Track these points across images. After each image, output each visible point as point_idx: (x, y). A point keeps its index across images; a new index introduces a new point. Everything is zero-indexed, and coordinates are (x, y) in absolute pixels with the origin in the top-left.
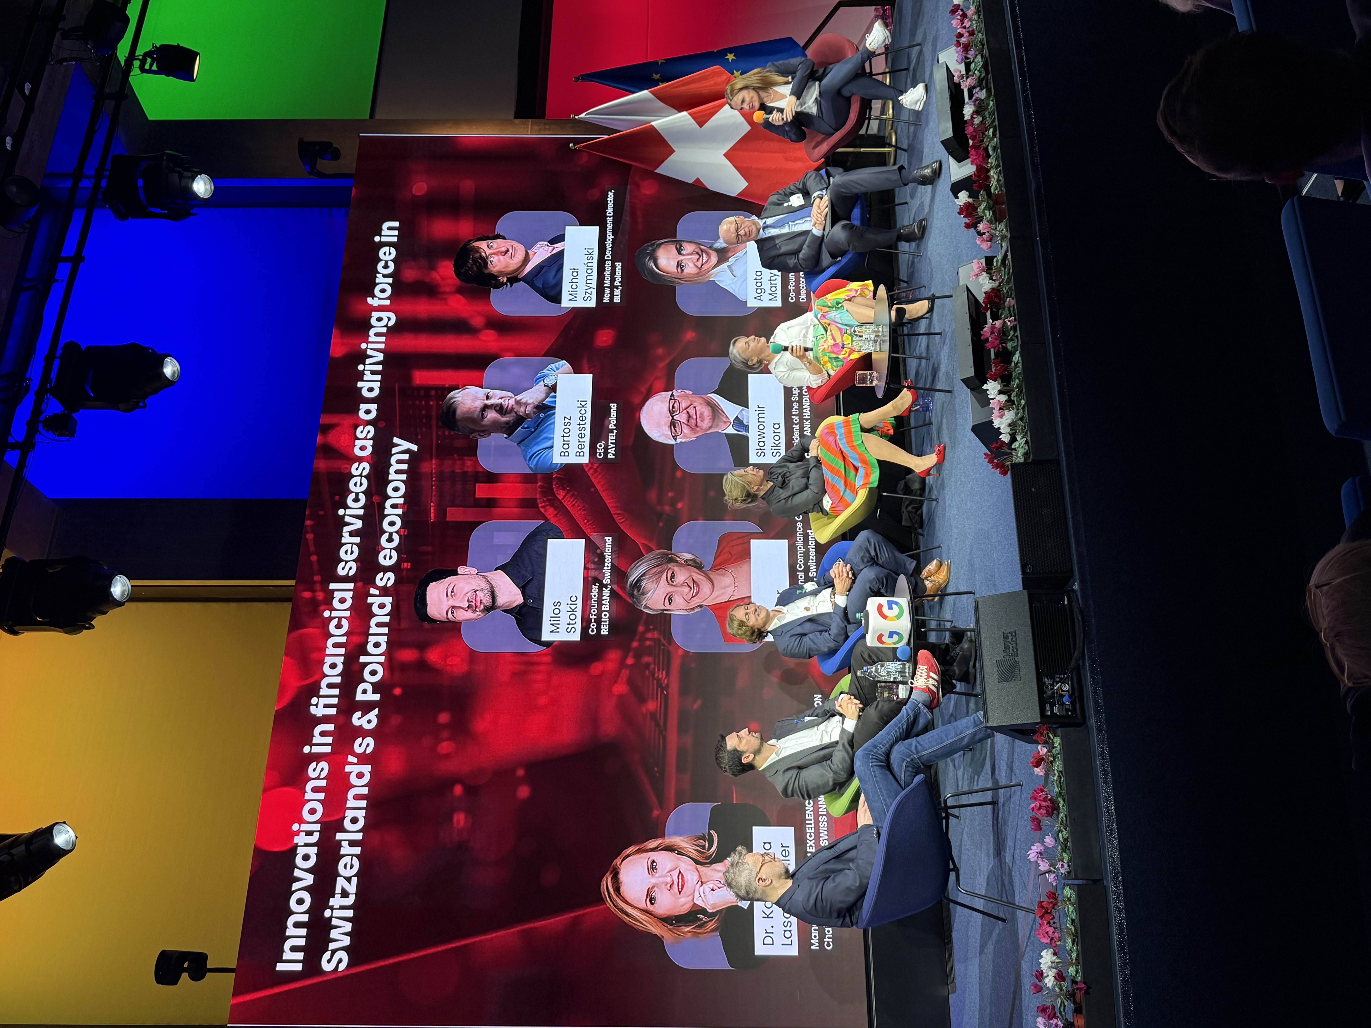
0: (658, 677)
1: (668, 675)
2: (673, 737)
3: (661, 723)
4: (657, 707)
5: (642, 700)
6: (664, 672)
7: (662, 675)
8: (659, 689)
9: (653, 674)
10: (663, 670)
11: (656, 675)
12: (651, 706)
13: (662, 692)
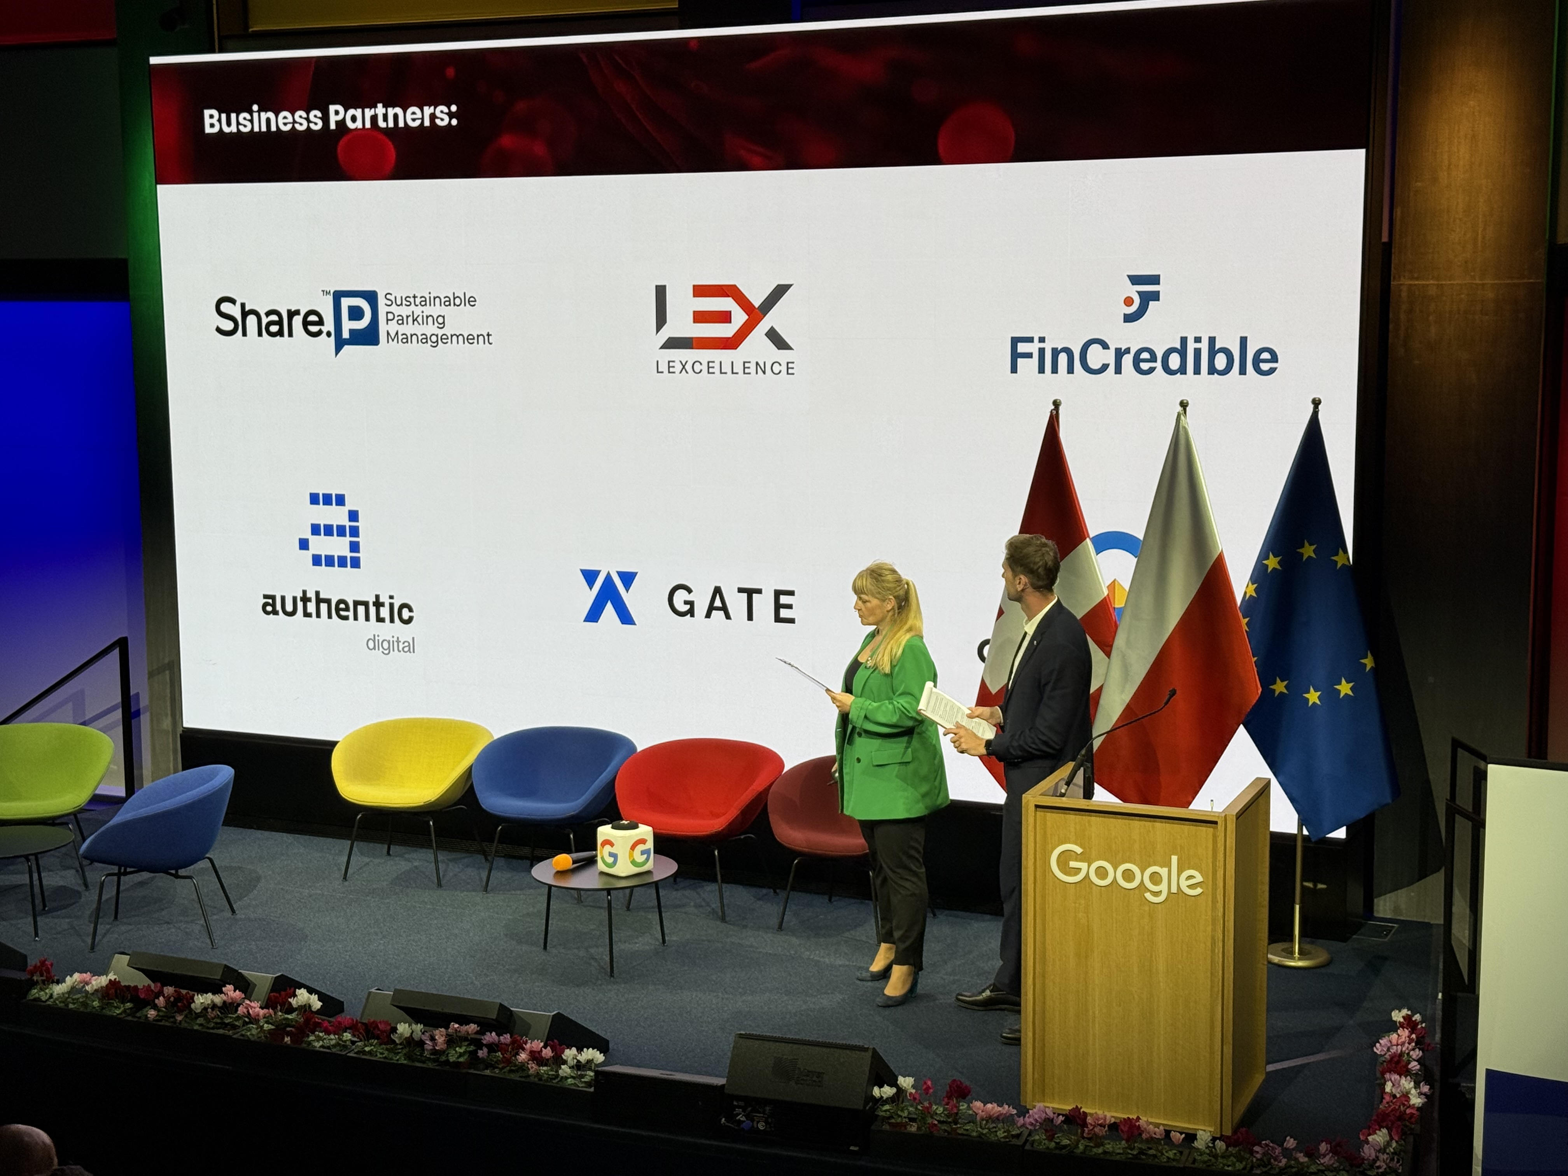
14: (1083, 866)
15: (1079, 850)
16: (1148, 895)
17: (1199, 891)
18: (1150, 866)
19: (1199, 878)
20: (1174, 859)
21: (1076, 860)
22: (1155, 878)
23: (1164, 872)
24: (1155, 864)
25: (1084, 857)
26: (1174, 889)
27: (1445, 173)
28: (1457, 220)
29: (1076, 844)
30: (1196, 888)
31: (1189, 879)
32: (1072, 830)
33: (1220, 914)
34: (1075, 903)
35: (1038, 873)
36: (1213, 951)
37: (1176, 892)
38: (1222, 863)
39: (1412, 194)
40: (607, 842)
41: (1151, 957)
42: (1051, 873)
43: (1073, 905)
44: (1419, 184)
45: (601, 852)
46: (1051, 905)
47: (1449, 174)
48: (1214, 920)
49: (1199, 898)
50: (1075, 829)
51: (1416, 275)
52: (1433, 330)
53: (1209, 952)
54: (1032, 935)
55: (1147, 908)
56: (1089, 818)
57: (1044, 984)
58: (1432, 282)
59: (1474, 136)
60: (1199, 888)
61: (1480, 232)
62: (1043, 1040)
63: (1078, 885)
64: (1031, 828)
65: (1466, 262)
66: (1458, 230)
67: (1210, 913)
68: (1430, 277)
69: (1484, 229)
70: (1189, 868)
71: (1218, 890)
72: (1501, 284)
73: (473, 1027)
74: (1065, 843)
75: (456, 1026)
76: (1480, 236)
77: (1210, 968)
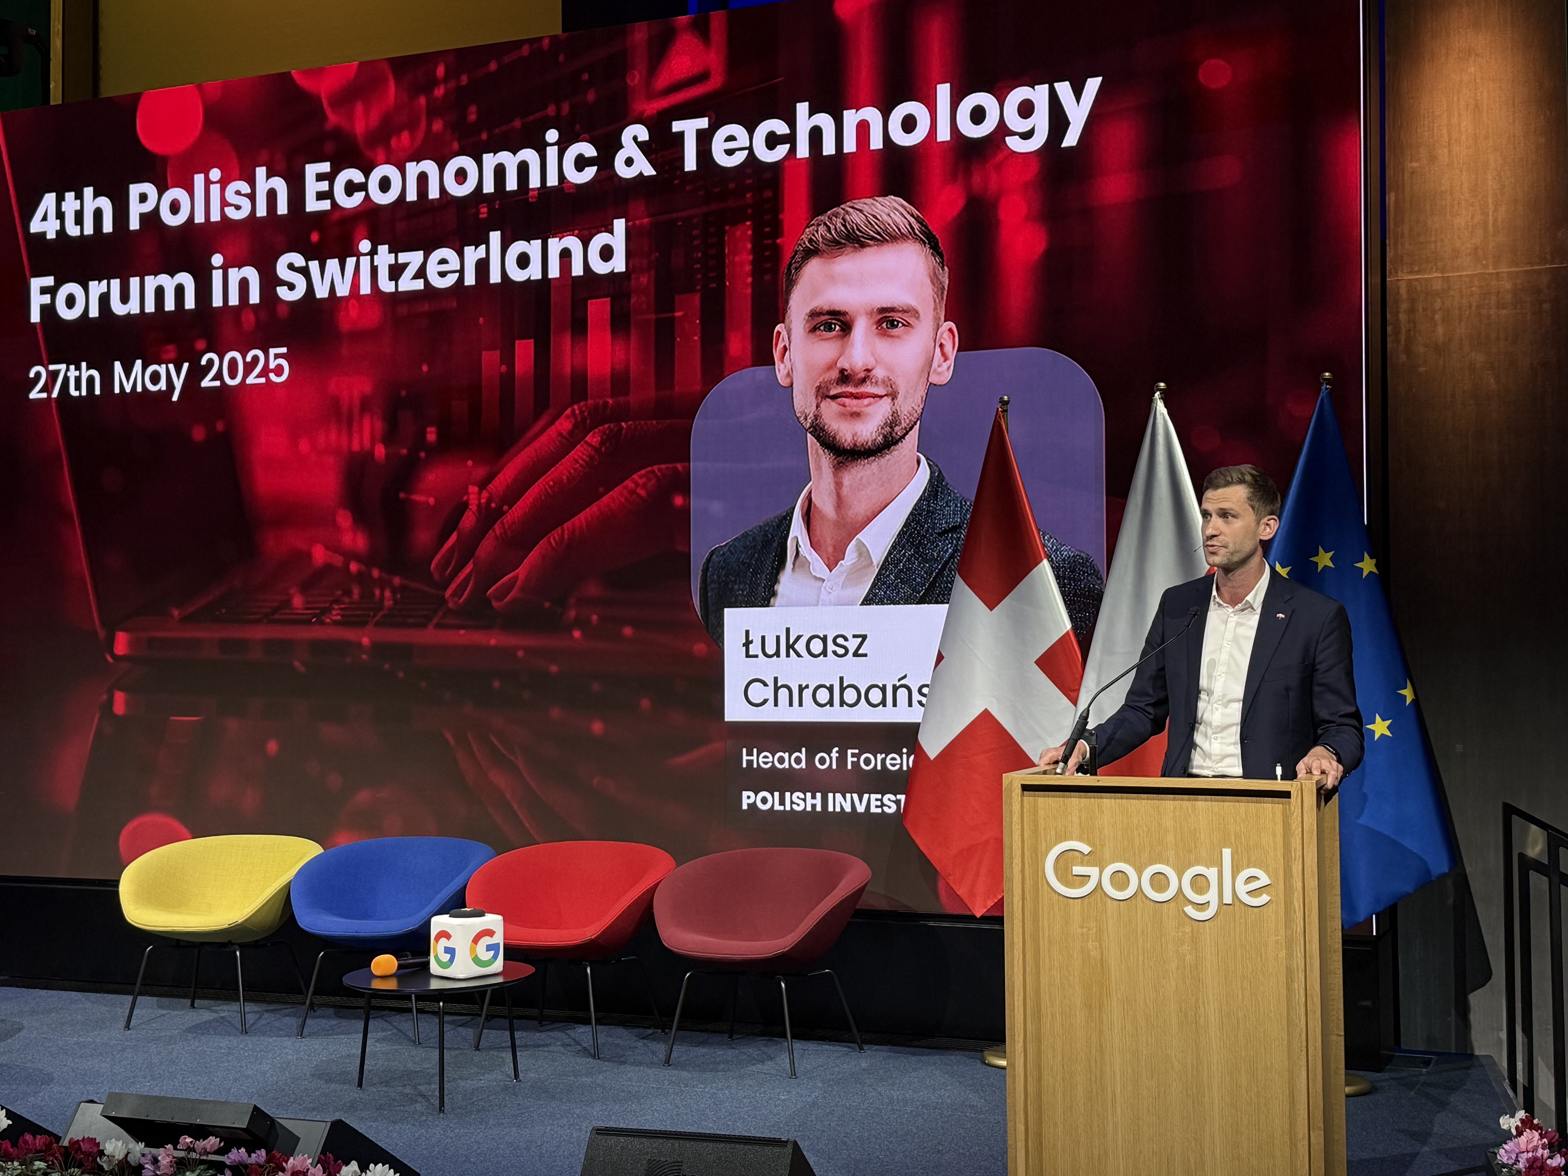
0: (334, 609)
1: (336, 623)
2: (260, 633)
3: (277, 616)
4: (296, 609)
5: (305, 588)
6: (339, 617)
7: (336, 615)
8: (318, 611)
9: (337, 601)
10: (342, 616)
11: (336, 607)
12: (298, 601)
13: (315, 615)
14: (1093, 871)
15: (1086, 849)
16: (1189, 910)
17: (1264, 898)
18: (1190, 865)
19: (1265, 880)
20: (1227, 853)
21: (1082, 864)
22: (1200, 883)
23: (1211, 873)
24: (1198, 863)
25: (1095, 859)
26: (1228, 899)
27: (1446, 150)
28: (1463, 202)
29: (1081, 840)
30: (1260, 895)
31: (1249, 882)
32: (1076, 819)
33: (1300, 929)
34: (1082, 927)
35: (1027, 886)
36: (1289, 989)
37: (1230, 902)
38: (1299, 854)
39: (1407, 175)
40: (445, 935)
41: (1197, 1000)
42: (1045, 886)
43: (1079, 930)
44: (1415, 164)
45: (435, 950)
46: (1047, 932)
47: (1449, 151)
48: (1289, 943)
49: (1264, 909)
50: (1080, 818)
51: (1416, 269)
52: (1440, 330)
53: (1284, 991)
54: (1021, 977)
55: (1188, 929)
56: (1100, 800)
57: (1039, 1053)
58: (1435, 275)
59: (1477, 106)
60: (1264, 895)
61: (1491, 213)
62: (1039, 1135)
63: (1086, 900)
64: (1016, 819)
65: (1476, 249)
66: (1464, 212)
67: (1282, 932)
68: (1434, 270)
69: (1496, 210)
70: (1248, 867)
71: (1296, 894)
72: (1518, 272)
73: (213, 1142)
74: (1066, 839)
75: (189, 1140)
76: (1491, 217)
77: (1285, 1014)
